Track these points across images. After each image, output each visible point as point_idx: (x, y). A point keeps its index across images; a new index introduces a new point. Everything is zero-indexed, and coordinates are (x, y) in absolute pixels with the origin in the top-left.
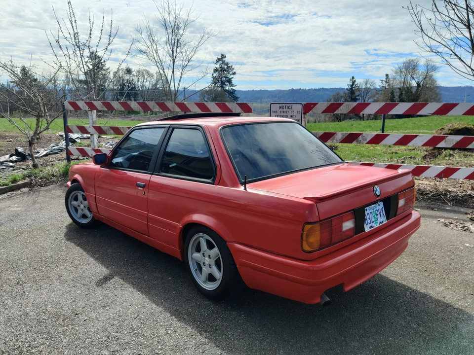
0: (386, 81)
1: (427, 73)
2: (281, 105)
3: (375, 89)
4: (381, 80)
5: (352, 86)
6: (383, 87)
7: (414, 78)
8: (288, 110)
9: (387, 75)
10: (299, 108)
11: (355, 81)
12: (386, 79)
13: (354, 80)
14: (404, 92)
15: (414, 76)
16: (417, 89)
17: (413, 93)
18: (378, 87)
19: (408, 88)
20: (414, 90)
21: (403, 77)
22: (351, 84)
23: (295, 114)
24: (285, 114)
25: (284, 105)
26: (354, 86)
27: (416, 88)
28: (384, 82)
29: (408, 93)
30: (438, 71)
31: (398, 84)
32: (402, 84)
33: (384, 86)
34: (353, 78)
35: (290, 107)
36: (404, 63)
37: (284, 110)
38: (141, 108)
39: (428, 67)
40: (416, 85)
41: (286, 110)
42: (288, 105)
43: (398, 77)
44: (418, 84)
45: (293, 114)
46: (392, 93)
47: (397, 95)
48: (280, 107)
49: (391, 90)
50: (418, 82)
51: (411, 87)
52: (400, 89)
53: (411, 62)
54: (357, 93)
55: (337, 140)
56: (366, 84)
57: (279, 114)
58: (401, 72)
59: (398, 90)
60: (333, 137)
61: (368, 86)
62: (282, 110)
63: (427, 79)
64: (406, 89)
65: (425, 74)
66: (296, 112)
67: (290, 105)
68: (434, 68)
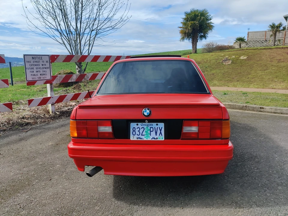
2: (33, 56)
8: (39, 60)
24: (37, 64)
25: (36, 56)
35: (40, 58)
37: (36, 60)
42: (39, 56)
45: (43, 63)
48: (33, 58)
57: (32, 63)
62: (34, 60)
66: (45, 62)
67: (41, 56)
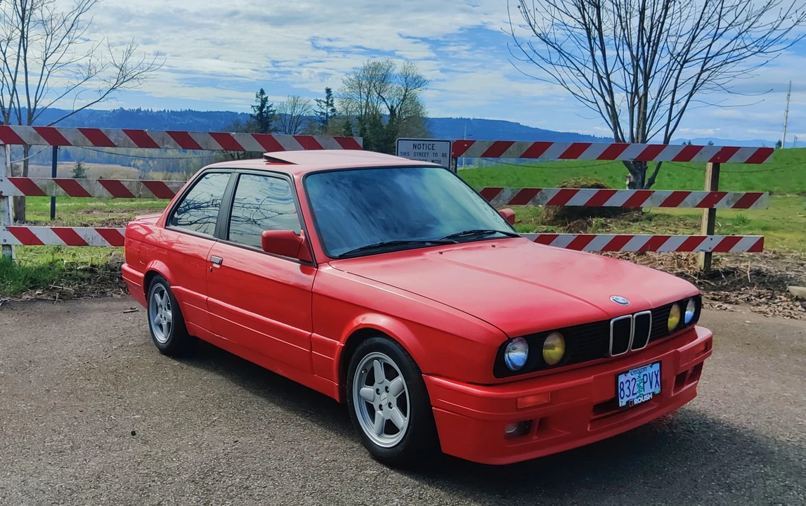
0: (327, 102)
1: (406, 91)
2: (415, 142)
3: (310, 118)
4: (317, 100)
5: (261, 108)
6: (322, 113)
7: (384, 100)
8: (427, 151)
9: (328, 91)
10: (446, 148)
11: (266, 98)
12: (328, 98)
13: (264, 96)
14: (367, 126)
15: (385, 95)
16: (391, 121)
17: (385, 127)
18: (313, 114)
19: (374, 117)
20: (385, 122)
21: (364, 96)
22: (259, 104)
23: (439, 157)
24: (421, 158)
25: (422, 142)
26: (265, 109)
27: (389, 118)
28: (323, 104)
29: (377, 129)
30: (425, 87)
31: (356, 110)
32: (364, 110)
33: (325, 112)
34: (262, 92)
35: (430, 147)
36: (365, 69)
37: (421, 151)
38: (132, 142)
39: (408, 79)
40: (388, 113)
41: (425, 151)
42: (428, 143)
43: (356, 96)
44: (392, 110)
45: (435, 158)
46: (348, 126)
47: (356, 129)
48: (415, 145)
49: (345, 121)
50: (392, 107)
51: (381, 116)
52: (360, 118)
53: (376, 67)
54: (273, 124)
55: (504, 200)
56: (294, 107)
57: (411, 156)
58: (360, 86)
59: (357, 121)
60: (498, 195)
61: (298, 111)
62: (417, 150)
63: (407, 101)
64: (372, 120)
65: (404, 91)
66: (440, 154)
67: (431, 143)
68: (419, 82)
